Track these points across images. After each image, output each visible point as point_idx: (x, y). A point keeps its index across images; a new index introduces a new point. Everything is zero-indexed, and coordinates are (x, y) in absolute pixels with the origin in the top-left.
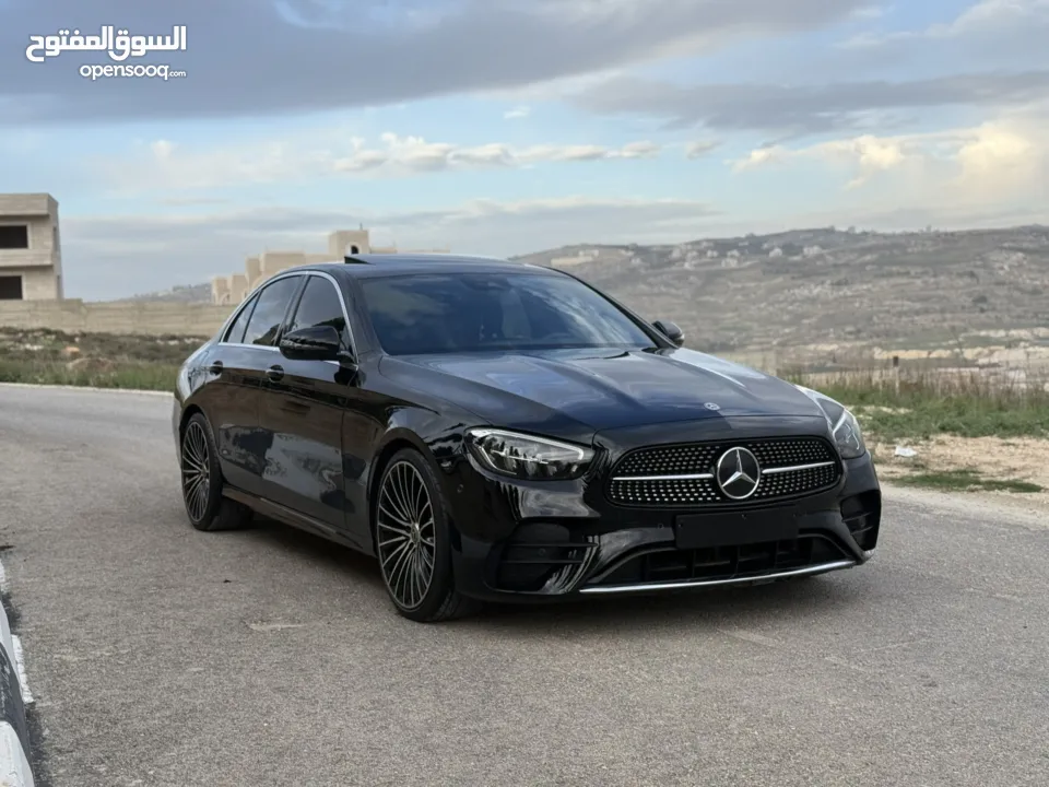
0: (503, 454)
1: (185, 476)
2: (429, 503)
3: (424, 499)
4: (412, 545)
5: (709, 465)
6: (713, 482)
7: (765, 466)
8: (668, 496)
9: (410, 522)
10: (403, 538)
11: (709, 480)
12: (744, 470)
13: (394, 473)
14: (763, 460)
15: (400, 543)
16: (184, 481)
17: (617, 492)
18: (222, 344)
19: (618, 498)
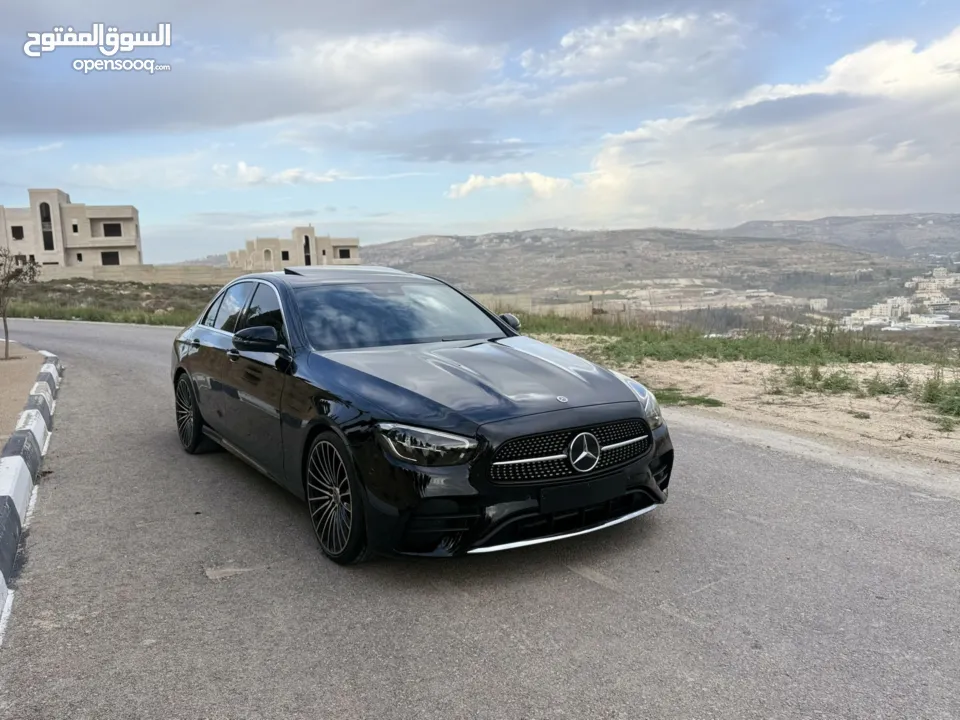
0: (405, 444)
1: (178, 414)
2: (346, 478)
3: (342, 475)
4: (334, 504)
5: (564, 447)
6: (566, 461)
7: (603, 444)
8: (534, 474)
9: (331, 485)
10: (327, 497)
11: (564, 459)
12: (589, 450)
13: (319, 447)
14: (601, 439)
15: (325, 501)
16: (178, 418)
17: (495, 474)
18: (201, 326)
19: (497, 479)
